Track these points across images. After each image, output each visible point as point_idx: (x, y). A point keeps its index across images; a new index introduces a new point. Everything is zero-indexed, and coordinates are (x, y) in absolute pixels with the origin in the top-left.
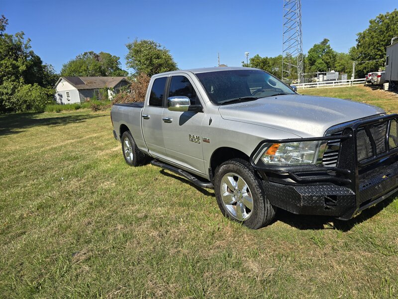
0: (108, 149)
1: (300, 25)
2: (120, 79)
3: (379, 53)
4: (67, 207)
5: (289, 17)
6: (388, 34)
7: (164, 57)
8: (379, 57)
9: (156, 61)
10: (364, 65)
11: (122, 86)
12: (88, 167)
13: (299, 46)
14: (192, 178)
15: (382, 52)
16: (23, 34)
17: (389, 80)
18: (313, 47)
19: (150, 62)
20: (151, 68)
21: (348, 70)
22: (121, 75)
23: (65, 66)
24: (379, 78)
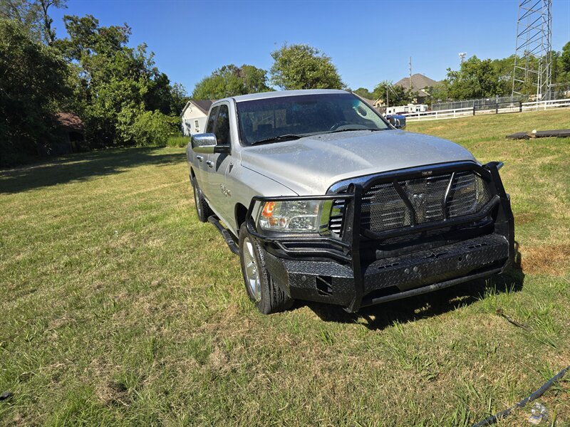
7: (321, 68)
9: (310, 75)
12: (153, 220)
14: (230, 241)
16: (146, 46)
19: (302, 76)
23: (198, 86)
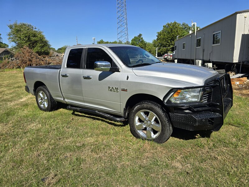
0: (15, 100)
1: (127, 24)
2: (3, 49)
3: (168, 44)
4: (8, 145)
5: (120, 19)
6: (172, 34)
7: (39, 36)
8: (168, 46)
9: (33, 39)
10: (161, 50)
11: (5, 55)
12: (8, 114)
13: (127, 36)
14: (109, 115)
15: (169, 43)
17: (177, 58)
18: (134, 38)
19: (28, 39)
20: (29, 43)
21: (152, 52)
22: (2, 47)
24: (171, 57)
